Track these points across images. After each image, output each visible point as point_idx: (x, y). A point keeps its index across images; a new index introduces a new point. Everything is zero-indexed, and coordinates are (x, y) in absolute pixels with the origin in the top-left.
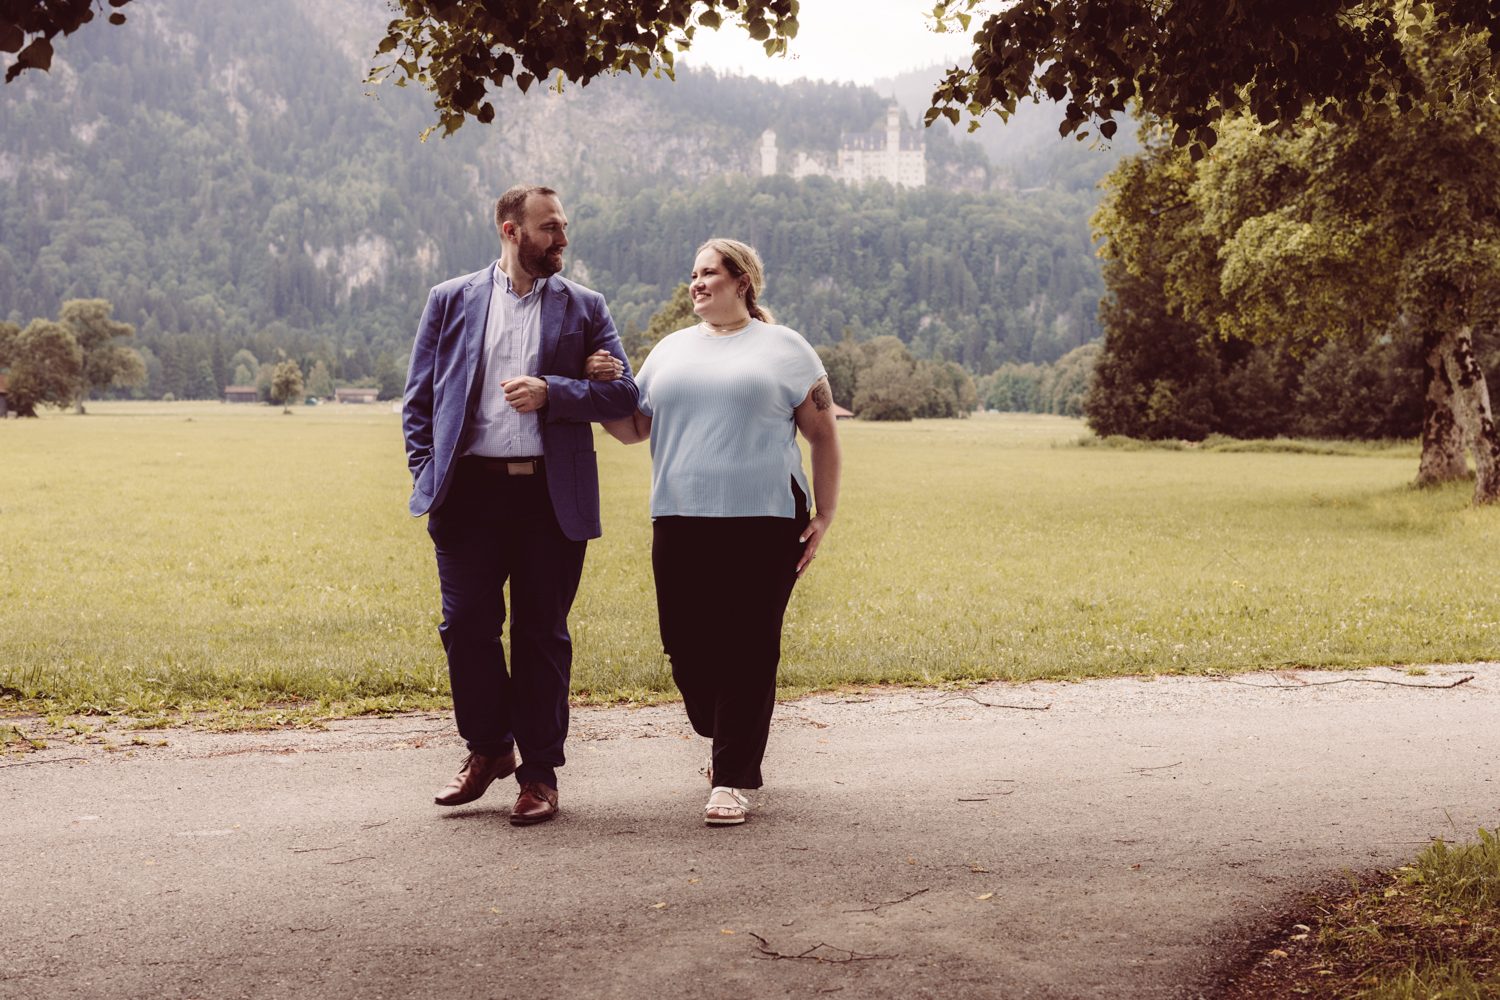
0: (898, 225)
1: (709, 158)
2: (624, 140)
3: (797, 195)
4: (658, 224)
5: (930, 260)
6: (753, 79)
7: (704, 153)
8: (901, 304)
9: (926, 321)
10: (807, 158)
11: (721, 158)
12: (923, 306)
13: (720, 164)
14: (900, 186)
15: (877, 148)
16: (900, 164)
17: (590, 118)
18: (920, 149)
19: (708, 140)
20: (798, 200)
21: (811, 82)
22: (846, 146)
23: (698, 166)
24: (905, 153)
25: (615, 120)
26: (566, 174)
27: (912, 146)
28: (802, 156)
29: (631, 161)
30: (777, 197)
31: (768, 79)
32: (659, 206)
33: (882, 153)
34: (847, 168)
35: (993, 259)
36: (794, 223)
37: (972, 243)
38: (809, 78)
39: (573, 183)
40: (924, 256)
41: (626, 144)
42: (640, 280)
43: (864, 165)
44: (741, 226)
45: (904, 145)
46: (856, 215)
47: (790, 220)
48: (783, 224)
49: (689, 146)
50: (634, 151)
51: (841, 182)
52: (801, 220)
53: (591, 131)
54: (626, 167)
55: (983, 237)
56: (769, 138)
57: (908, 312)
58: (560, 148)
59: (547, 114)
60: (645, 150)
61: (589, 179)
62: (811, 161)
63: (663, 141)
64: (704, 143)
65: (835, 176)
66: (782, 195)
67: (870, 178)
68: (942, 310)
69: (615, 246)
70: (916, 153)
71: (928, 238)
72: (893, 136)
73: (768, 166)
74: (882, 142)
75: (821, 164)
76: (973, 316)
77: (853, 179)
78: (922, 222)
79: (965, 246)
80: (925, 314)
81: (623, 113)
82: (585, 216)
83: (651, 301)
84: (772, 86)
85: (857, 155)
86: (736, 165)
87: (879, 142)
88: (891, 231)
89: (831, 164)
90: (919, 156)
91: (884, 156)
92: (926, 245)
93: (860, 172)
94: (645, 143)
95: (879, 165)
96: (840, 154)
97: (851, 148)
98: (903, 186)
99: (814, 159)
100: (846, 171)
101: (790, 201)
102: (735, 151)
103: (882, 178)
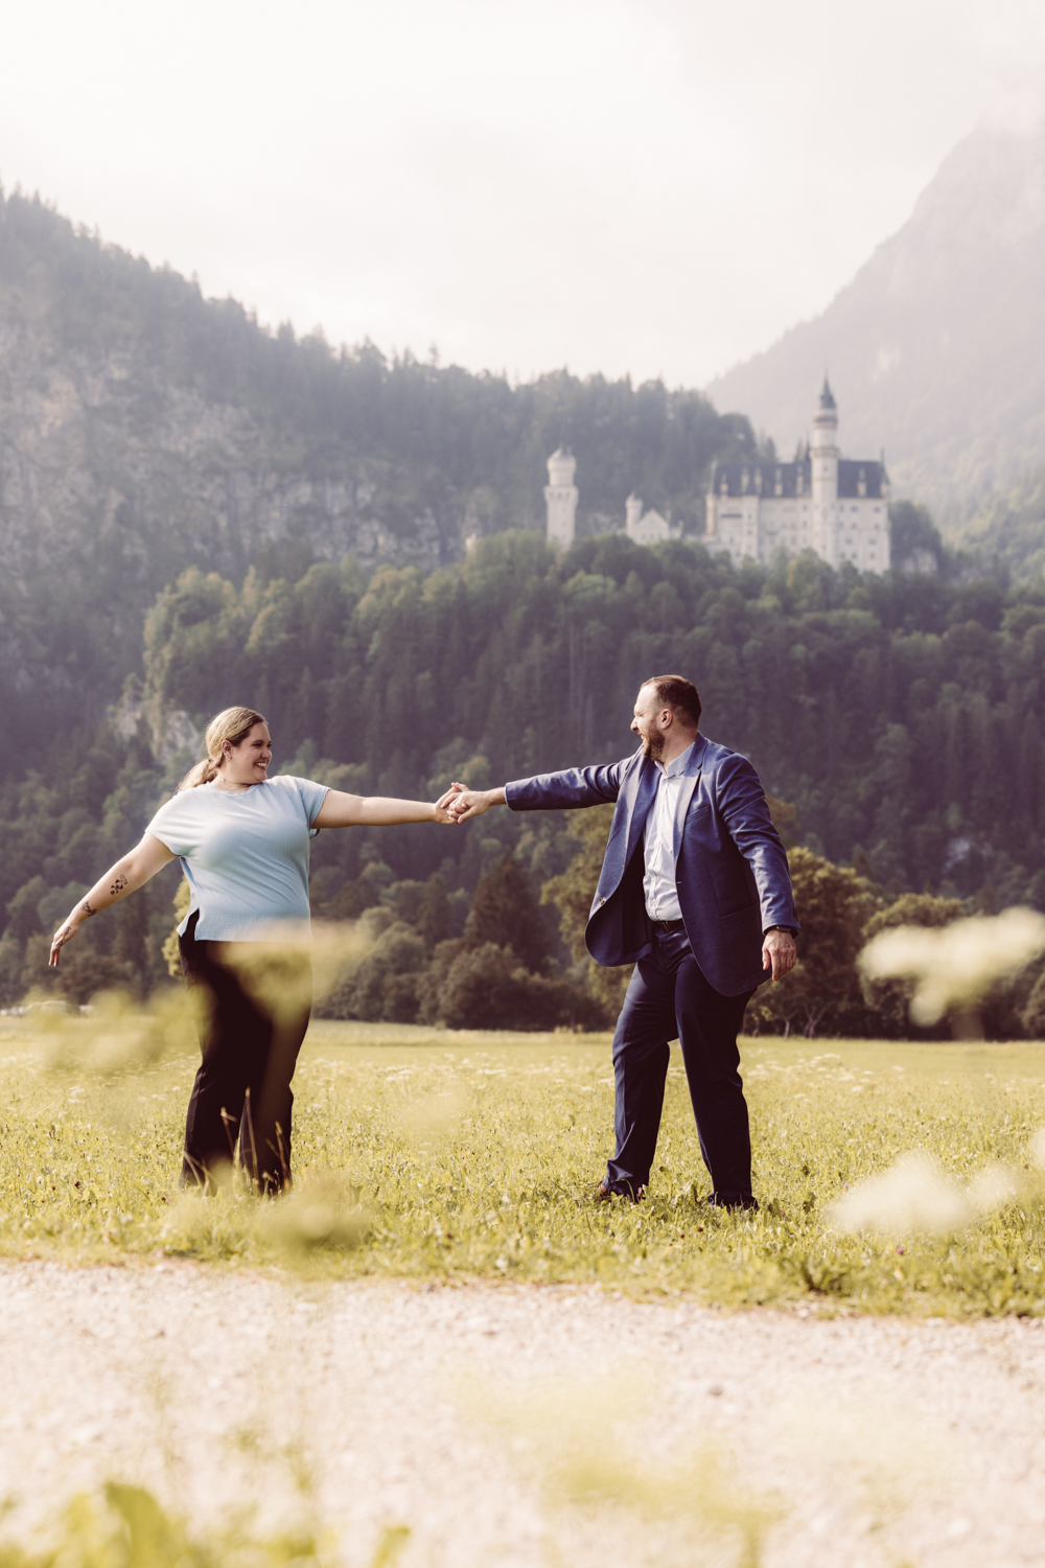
0: (884, 643)
1: (376, 526)
2: (201, 487)
4: (356, 634)
5: (964, 716)
6: (456, 372)
7: (367, 514)
8: (905, 812)
9: (962, 848)
10: (645, 510)
11: (400, 524)
12: (954, 817)
13: (400, 536)
14: (849, 570)
15: (789, 493)
16: (840, 526)
17: (134, 441)
19: (373, 488)
20: (663, 587)
21: (576, 379)
22: (724, 488)
23: (353, 541)
24: (849, 503)
25: (182, 447)
26: (88, 550)
27: (862, 488)
28: (633, 506)
29: (215, 528)
30: (621, 581)
33: (800, 503)
34: (727, 525)
36: (663, 636)
38: (572, 372)
39: (103, 570)
40: (954, 711)
41: (206, 495)
42: (320, 753)
43: (761, 527)
44: (548, 640)
45: (846, 487)
46: (792, 622)
47: (653, 629)
48: (639, 637)
49: (336, 498)
50: (223, 508)
51: (725, 557)
52: (678, 632)
53: (135, 467)
54: (204, 541)
56: (560, 470)
57: (922, 828)
58: (73, 499)
59: (45, 433)
60: (245, 507)
61: (136, 560)
62: (653, 516)
63: (281, 489)
64: (365, 495)
65: (706, 546)
67: (782, 554)
68: (997, 825)
69: (263, 679)
70: (872, 504)
71: (948, 673)
73: (560, 526)
74: (800, 479)
75: (673, 523)
77: (744, 554)
78: (932, 640)
79: (1032, 685)
80: (960, 833)
81: (198, 432)
82: (189, 620)
85: (748, 505)
86: (431, 540)
88: (870, 655)
89: (694, 524)
90: (877, 510)
91: (805, 508)
92: (947, 687)
93: (753, 541)
94: (245, 492)
95: (794, 527)
96: (710, 502)
97: (734, 492)
98: (855, 571)
99: (660, 511)
100: (725, 538)
101: (648, 591)
102: (428, 511)
103: (810, 552)
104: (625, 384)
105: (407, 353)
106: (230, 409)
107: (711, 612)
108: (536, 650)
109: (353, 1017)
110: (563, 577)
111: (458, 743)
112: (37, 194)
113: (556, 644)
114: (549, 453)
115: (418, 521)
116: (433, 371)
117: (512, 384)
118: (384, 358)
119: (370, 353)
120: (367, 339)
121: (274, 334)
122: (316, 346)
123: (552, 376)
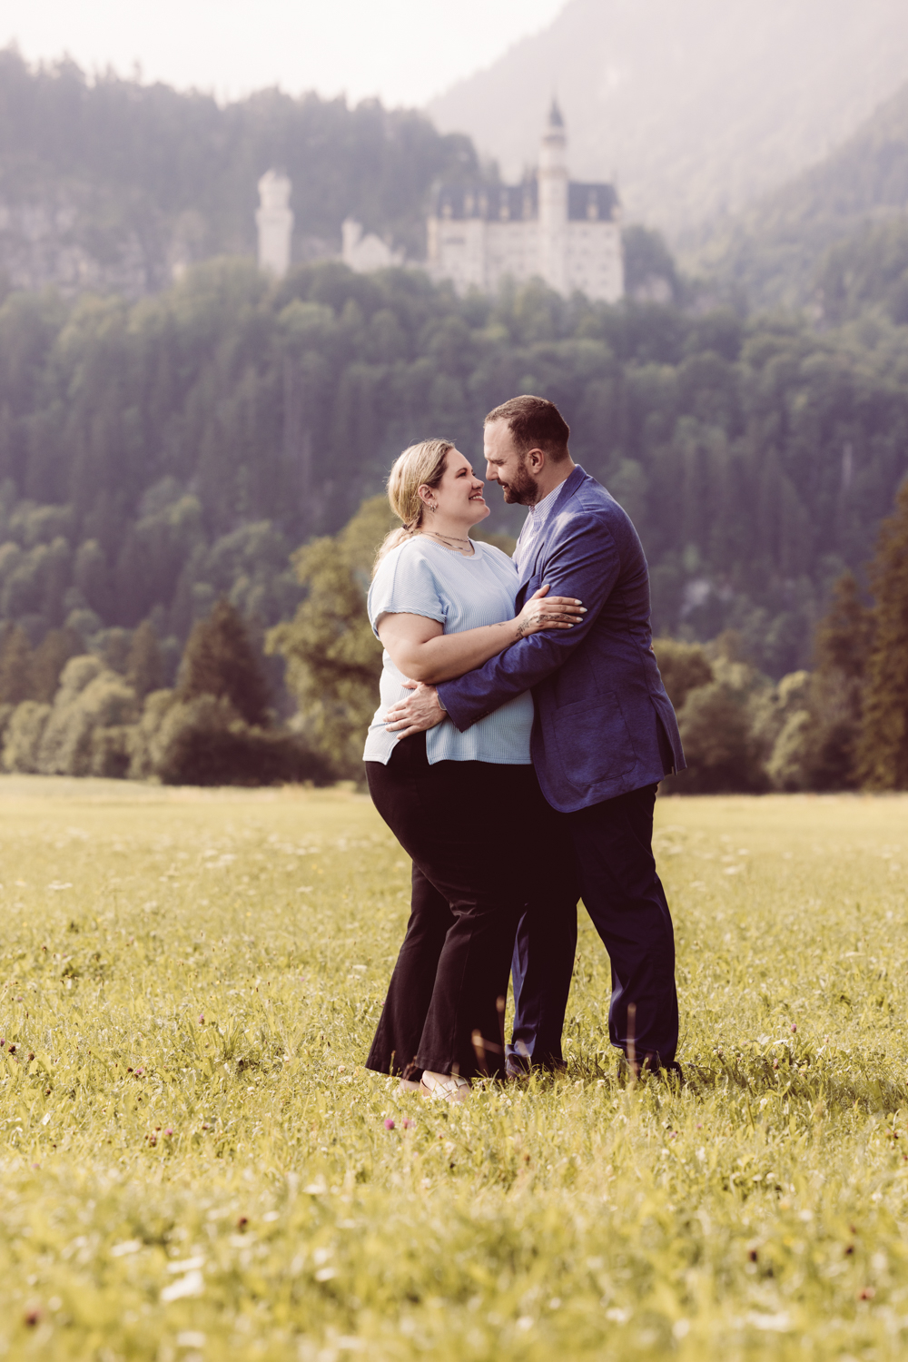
1: (77, 252)
3: (379, 304)
4: (58, 369)
5: (702, 453)
6: (161, 89)
7: (67, 239)
9: (699, 591)
10: (363, 236)
11: (102, 249)
12: (691, 558)
13: (102, 263)
14: (580, 298)
15: (516, 216)
16: (569, 251)
18: (611, 219)
19: (74, 212)
20: (383, 317)
21: (288, 97)
22: (447, 211)
23: (52, 269)
24: (579, 227)
27: (593, 211)
28: (350, 230)
30: (338, 309)
32: (56, 330)
33: (527, 226)
34: (451, 256)
35: (838, 455)
36: (383, 368)
37: (785, 417)
40: (690, 447)
42: (21, 494)
43: (486, 253)
45: (576, 210)
46: (521, 353)
47: (373, 360)
48: (360, 371)
51: (448, 285)
52: (400, 364)
55: (812, 404)
56: (273, 192)
57: (659, 570)
62: (372, 241)
64: (65, 219)
66: (350, 307)
67: (509, 281)
68: (736, 566)
70: (603, 227)
71: (685, 406)
72: (553, 190)
73: (272, 252)
74: (527, 202)
75: (394, 248)
76: (805, 581)
78: (667, 373)
79: (772, 420)
80: (698, 574)
83: (59, 543)
85: (473, 230)
86: (136, 267)
87: (520, 205)
88: (601, 389)
89: (414, 247)
90: (608, 234)
91: (532, 232)
92: (685, 422)
93: (479, 267)
95: (521, 252)
96: (433, 226)
97: (458, 215)
99: (380, 235)
100: (449, 265)
101: (368, 320)
102: (133, 236)
103: (538, 280)
104: (340, 102)
105: (110, 69)
107: (435, 343)
108: (250, 383)
109: (60, 773)
110: (278, 305)
111: (167, 483)
113: (270, 377)
114: (260, 173)
115: (122, 247)
116: (137, 87)
117: (221, 101)
118: (82, 74)
119: (69, 70)
120: (66, 54)
122: (11, 59)
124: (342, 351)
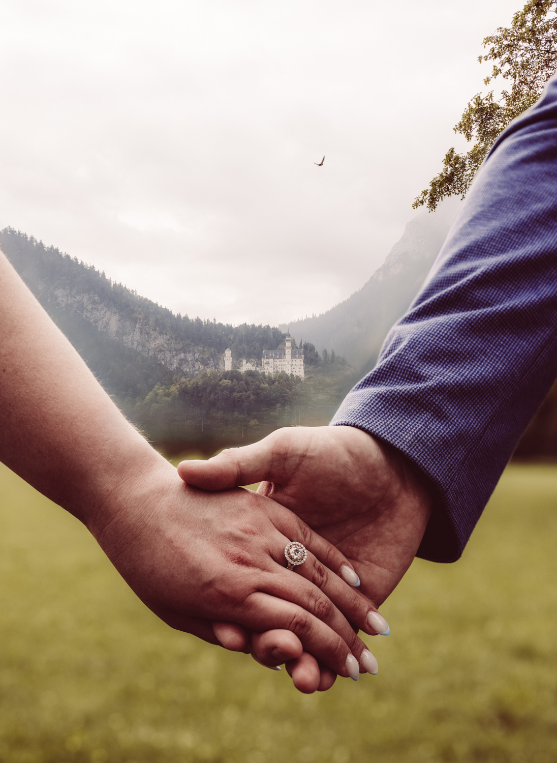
1: (199, 363)
3: (242, 380)
6: (220, 324)
7: (197, 360)
10: (246, 363)
11: (205, 363)
13: (205, 366)
14: (292, 375)
15: (280, 357)
16: (292, 365)
18: (302, 358)
19: (198, 354)
20: (243, 382)
21: (249, 325)
22: (265, 357)
23: (194, 367)
24: (294, 360)
25: (153, 346)
27: (297, 356)
28: (244, 361)
29: (161, 364)
30: (232, 381)
31: (228, 324)
33: (283, 360)
34: (266, 367)
36: (240, 394)
38: (247, 324)
43: (274, 365)
44: (215, 395)
45: (293, 356)
47: (238, 392)
48: (235, 394)
49: (190, 357)
51: (263, 374)
52: (244, 392)
56: (228, 353)
60: (168, 359)
62: (248, 363)
63: (177, 355)
64: (196, 356)
65: (260, 371)
66: (235, 380)
67: (277, 372)
70: (300, 359)
72: (288, 352)
73: (228, 366)
75: (253, 365)
77: (269, 372)
81: (157, 342)
84: (229, 329)
85: (271, 360)
86: (212, 366)
87: (282, 355)
89: (258, 365)
90: (301, 361)
91: (284, 361)
93: (272, 369)
94: (168, 355)
95: (282, 365)
96: (262, 360)
97: (268, 357)
98: (293, 376)
99: (251, 362)
100: (266, 368)
101: (238, 383)
102: (211, 359)
103: (284, 372)
104: (260, 326)
106: (165, 336)
107: (252, 387)
108: (212, 397)
110: (220, 380)
112: (120, 283)
113: (217, 396)
114: (226, 349)
115: (209, 362)
116: (214, 324)
117: (233, 326)
118: (202, 322)
119: (198, 320)
120: (198, 317)
121: (176, 316)
122: (186, 318)
123: (242, 325)
124: (232, 390)
